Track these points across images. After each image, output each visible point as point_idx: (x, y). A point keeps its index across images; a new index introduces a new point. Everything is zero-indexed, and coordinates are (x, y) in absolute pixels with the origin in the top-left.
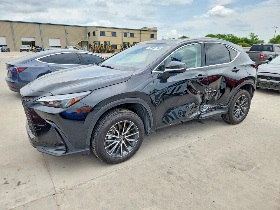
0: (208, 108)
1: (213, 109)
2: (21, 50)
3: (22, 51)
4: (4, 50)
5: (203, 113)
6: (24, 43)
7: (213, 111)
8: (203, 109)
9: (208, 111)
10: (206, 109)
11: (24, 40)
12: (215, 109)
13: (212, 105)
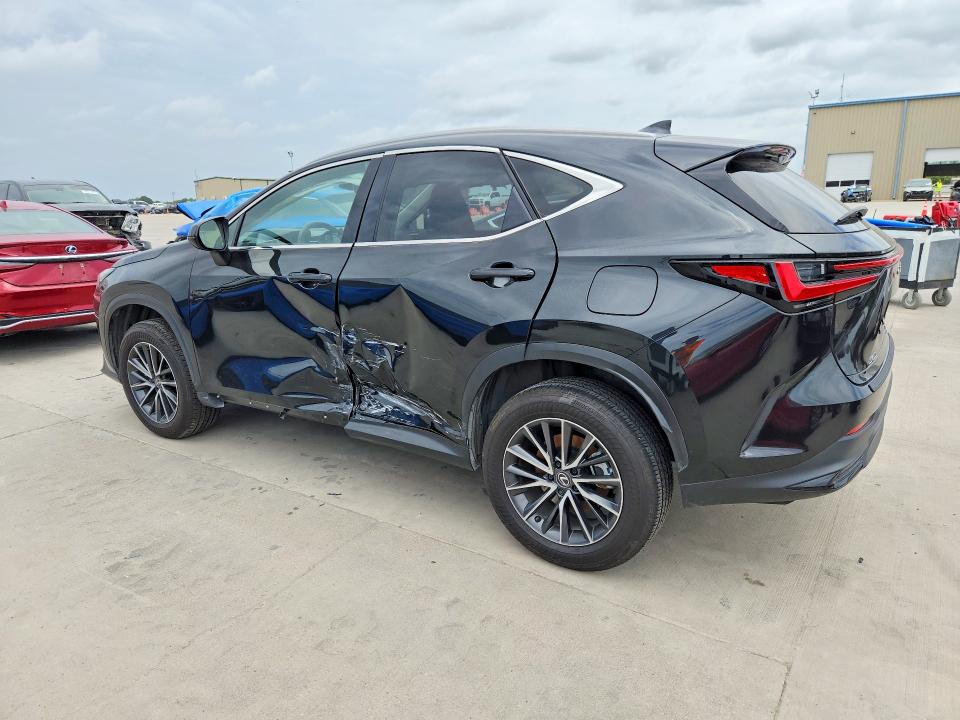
0: (390, 408)
1: (408, 423)
2: (906, 193)
3: (908, 197)
4: (851, 196)
5: (364, 418)
6: (931, 171)
7: (405, 429)
8: (369, 405)
9: (385, 419)
10: (383, 410)
11: (934, 158)
12: (420, 424)
13: (409, 404)
